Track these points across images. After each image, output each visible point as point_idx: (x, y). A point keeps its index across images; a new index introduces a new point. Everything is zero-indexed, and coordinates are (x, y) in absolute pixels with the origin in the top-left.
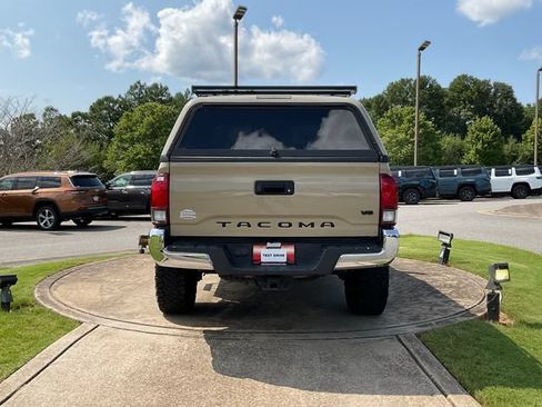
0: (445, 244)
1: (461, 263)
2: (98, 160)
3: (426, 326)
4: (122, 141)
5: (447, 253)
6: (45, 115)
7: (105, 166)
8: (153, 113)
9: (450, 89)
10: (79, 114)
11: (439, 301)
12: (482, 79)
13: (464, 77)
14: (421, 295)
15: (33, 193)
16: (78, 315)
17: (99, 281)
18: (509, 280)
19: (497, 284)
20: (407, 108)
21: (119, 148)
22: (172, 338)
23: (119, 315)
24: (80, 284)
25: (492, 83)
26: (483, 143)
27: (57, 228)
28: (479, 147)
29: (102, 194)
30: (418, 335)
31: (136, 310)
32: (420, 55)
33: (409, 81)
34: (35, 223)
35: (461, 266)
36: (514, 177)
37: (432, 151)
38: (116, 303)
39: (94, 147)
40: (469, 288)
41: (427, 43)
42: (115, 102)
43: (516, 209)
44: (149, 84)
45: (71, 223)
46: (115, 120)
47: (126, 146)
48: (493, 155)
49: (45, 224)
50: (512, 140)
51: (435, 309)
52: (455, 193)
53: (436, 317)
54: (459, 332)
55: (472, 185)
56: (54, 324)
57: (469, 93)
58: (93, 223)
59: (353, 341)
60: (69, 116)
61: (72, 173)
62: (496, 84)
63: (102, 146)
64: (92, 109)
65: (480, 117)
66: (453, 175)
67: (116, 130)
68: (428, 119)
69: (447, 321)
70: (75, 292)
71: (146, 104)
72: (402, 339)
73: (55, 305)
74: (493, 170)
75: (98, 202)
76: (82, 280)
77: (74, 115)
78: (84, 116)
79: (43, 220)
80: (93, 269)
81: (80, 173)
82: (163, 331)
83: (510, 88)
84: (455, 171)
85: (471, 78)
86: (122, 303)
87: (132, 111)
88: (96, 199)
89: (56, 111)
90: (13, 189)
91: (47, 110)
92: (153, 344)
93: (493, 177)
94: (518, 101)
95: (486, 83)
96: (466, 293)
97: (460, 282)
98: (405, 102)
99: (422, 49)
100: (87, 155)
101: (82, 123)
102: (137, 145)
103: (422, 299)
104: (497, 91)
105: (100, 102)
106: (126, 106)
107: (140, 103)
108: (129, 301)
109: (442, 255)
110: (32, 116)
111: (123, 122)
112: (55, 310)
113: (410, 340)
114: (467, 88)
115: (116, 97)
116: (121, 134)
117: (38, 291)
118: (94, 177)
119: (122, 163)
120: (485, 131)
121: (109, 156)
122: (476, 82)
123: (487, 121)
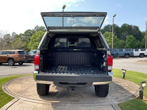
0: (123, 73)
1: (129, 78)
2: (26, 46)
3: (120, 101)
4: (32, 41)
5: (124, 75)
6: (12, 34)
7: (28, 48)
8: (41, 34)
9: (122, 27)
10: (22, 34)
11: (124, 92)
12: (130, 25)
13: (125, 24)
14: (118, 90)
15: (7, 56)
16: (14, 95)
17: (22, 83)
18: (146, 87)
19: (142, 88)
20: (110, 33)
21: (32, 43)
22: (41, 105)
23: (26, 96)
24: (16, 84)
25: (133, 26)
26: (131, 42)
27: (14, 65)
28: (130, 43)
29: (26, 56)
30: (118, 105)
31: (31, 94)
32: (113, 18)
33: (110, 25)
34: (8, 64)
35: (129, 79)
36: (140, 52)
37: (117, 44)
38: (26, 91)
39: (25, 43)
40: (132, 87)
41: (116, 15)
42: (31, 31)
43: (142, 61)
44: (40, 26)
45: (18, 64)
46: (31, 36)
47: (34, 43)
48: (134, 45)
49: (11, 64)
50: (139, 41)
51: (123, 95)
52: (124, 56)
53: (123, 98)
54: (132, 104)
55: (128, 54)
56: (6, 98)
57: (127, 28)
58: (24, 64)
59: (98, 107)
60: (19, 35)
61: (18, 50)
62: (134, 26)
63: (27, 42)
64: (25, 33)
65: (130, 35)
66: (123, 51)
67: (31, 38)
68: (115, 35)
69: (127, 99)
70: (14, 87)
71: (39, 31)
72: (114, 106)
73: (7, 92)
74: (134, 50)
75: (25, 58)
76: (17, 83)
77: (20, 34)
78: (23, 35)
79: (10, 63)
80: (21, 79)
81: (20, 50)
82: (38, 102)
83: (138, 27)
84: (124, 50)
85: (127, 24)
86: (27, 91)
87: (35, 33)
88: (24, 57)
89: (15, 33)
90: (2, 55)
91: (13, 33)
92: (35, 107)
93: (134, 51)
94: (140, 31)
95: (131, 26)
96: (131, 89)
97: (129, 85)
98: (109, 31)
99: (114, 16)
100: (23, 45)
101: (22, 36)
102: (37, 43)
103: (118, 91)
104: (134, 28)
105: (27, 31)
106: (34, 32)
107: (38, 31)
108: (29, 90)
109: (123, 76)
110: (9, 35)
111: (33, 36)
112: (7, 93)
113: (116, 107)
114: (126, 27)
115: (31, 30)
116: (32, 39)
117: (4, 87)
118: (24, 51)
119: (32, 47)
120: (131, 39)
121: (29, 45)
122: (129, 26)
123: (132, 36)
